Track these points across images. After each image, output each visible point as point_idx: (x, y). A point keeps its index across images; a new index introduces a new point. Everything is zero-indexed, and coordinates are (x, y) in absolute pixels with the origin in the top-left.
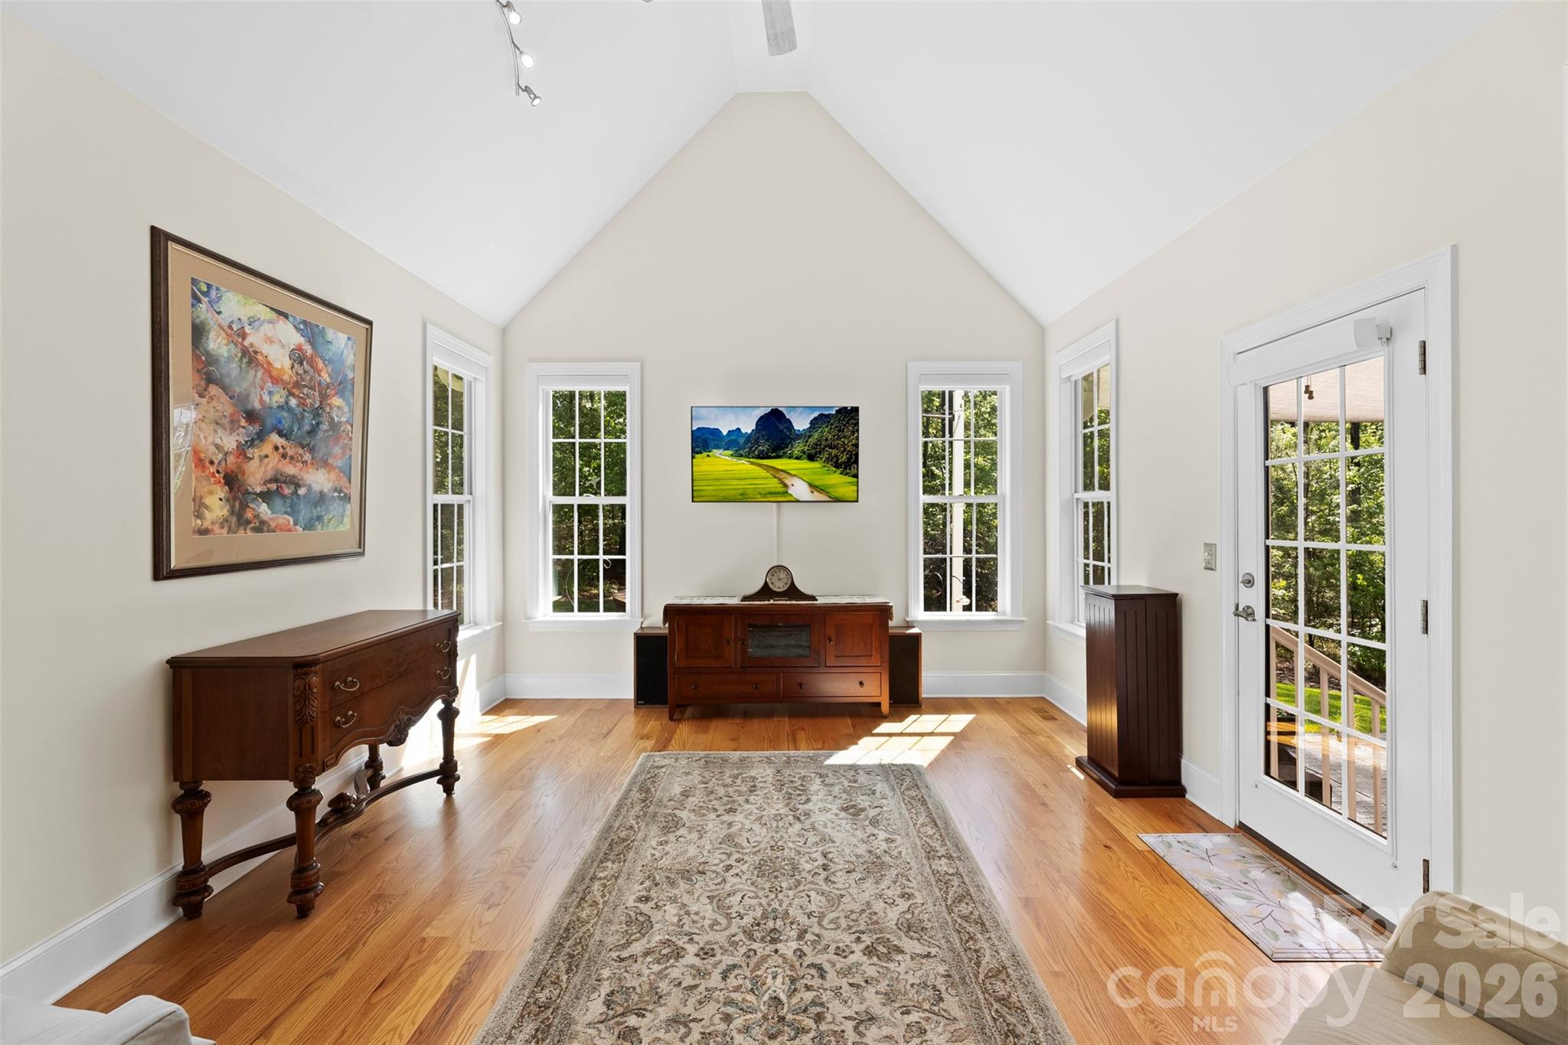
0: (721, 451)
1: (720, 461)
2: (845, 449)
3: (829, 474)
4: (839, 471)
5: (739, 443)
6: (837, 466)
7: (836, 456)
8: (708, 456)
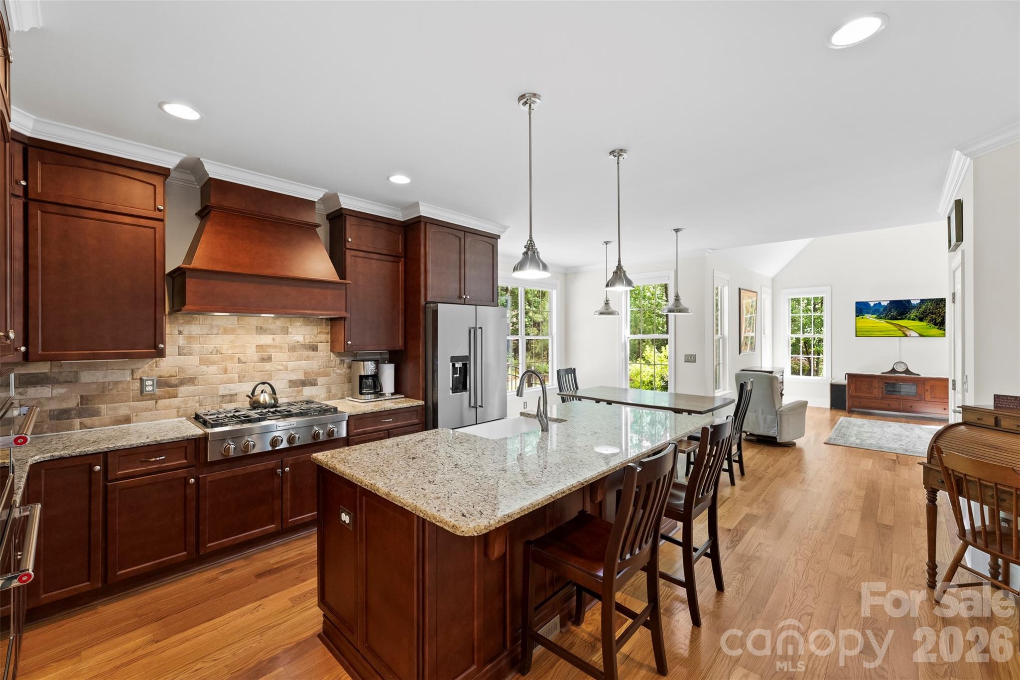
0: (870, 315)
1: (870, 321)
2: (940, 315)
3: (931, 329)
4: (937, 327)
5: (880, 311)
6: (935, 324)
7: (935, 319)
8: (862, 318)
